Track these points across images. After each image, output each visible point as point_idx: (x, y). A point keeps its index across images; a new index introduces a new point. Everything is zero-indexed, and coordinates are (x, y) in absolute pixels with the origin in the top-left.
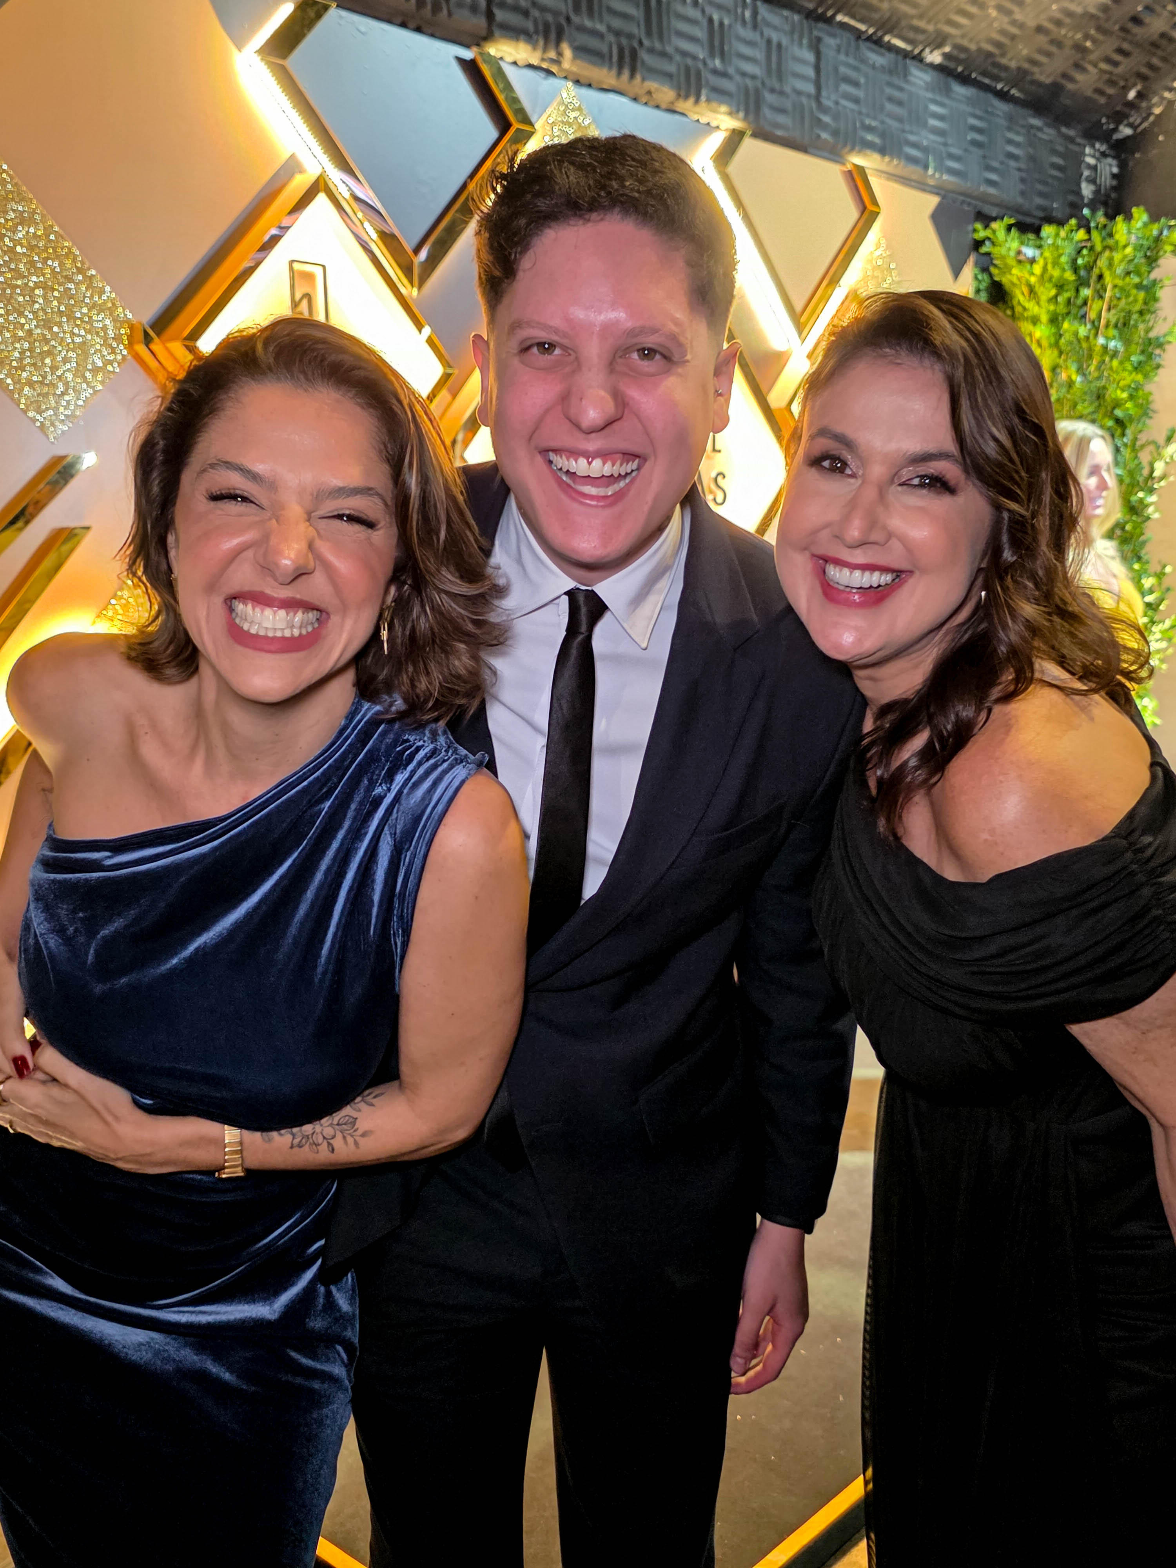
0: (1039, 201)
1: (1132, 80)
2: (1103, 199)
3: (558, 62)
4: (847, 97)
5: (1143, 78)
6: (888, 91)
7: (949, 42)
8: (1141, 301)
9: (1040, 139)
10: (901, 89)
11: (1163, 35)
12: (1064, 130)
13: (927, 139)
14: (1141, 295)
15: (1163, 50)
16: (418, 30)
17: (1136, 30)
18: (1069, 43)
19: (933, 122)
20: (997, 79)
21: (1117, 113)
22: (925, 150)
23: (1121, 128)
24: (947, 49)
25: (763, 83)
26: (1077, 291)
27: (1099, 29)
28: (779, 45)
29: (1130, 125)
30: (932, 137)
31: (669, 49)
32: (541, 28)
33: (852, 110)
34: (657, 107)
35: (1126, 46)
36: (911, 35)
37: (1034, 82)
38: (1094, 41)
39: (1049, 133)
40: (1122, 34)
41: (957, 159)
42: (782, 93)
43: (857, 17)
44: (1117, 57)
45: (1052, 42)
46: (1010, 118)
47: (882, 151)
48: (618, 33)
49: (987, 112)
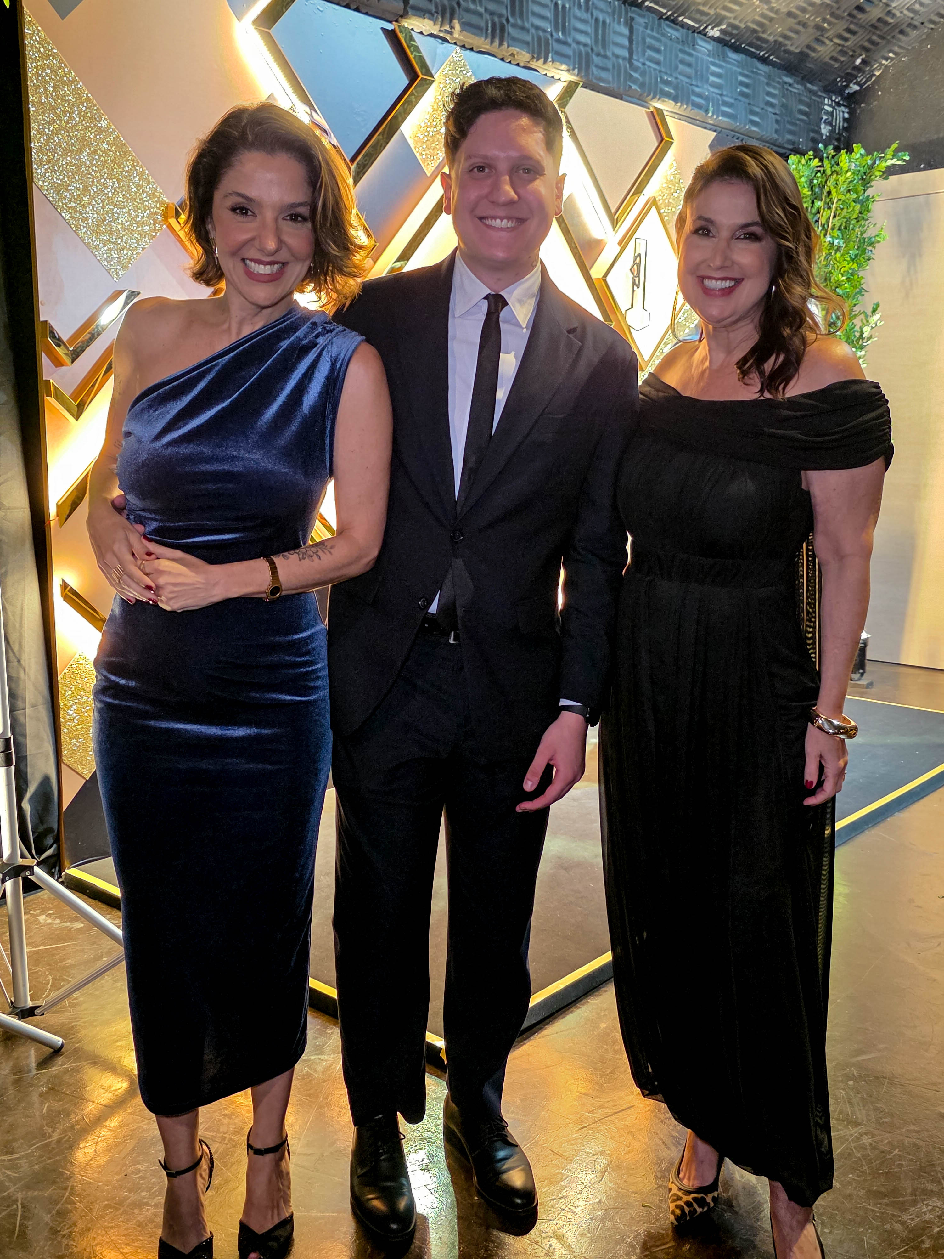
0: (789, 137)
1: (858, 51)
2: (837, 136)
3: (451, 33)
4: (651, 60)
5: (867, 50)
6: (681, 55)
7: (726, 21)
8: (857, 212)
9: (791, 91)
10: (690, 55)
11: (879, 20)
12: (809, 85)
13: (707, 90)
14: (858, 207)
15: (881, 30)
16: (357, 10)
17: (860, 16)
18: (812, 24)
19: (712, 78)
20: (759, 48)
21: (848, 74)
22: (707, 99)
23: (851, 85)
24: (724, 27)
25: (592, 50)
26: (813, 202)
27: (833, 14)
28: (604, 22)
29: (857, 83)
30: (712, 89)
31: (527, 25)
32: (440, 8)
33: (655, 69)
34: (518, 65)
35: (852, 27)
36: (698, 16)
37: (787, 52)
38: (830, 23)
39: (798, 88)
40: (851, 19)
41: (730, 105)
42: (605, 57)
43: (660, 3)
44: (848, 35)
45: (799, 23)
46: (769, 77)
47: (675, 99)
48: (492, 13)
49: (752, 72)
